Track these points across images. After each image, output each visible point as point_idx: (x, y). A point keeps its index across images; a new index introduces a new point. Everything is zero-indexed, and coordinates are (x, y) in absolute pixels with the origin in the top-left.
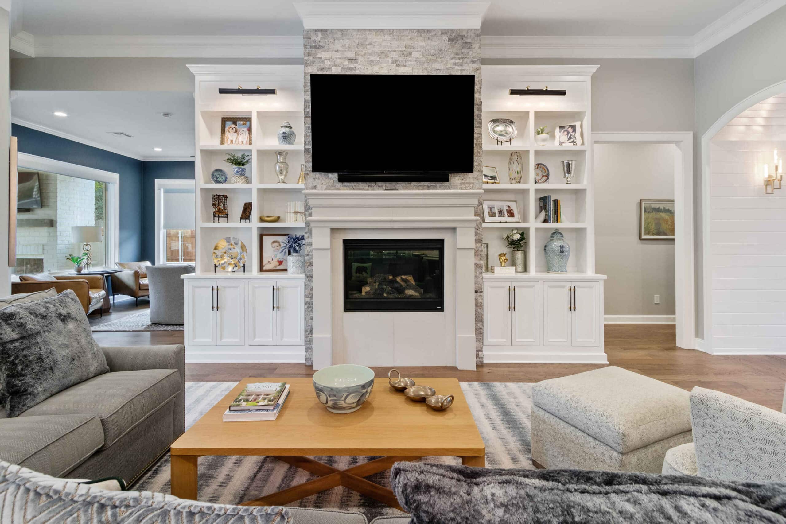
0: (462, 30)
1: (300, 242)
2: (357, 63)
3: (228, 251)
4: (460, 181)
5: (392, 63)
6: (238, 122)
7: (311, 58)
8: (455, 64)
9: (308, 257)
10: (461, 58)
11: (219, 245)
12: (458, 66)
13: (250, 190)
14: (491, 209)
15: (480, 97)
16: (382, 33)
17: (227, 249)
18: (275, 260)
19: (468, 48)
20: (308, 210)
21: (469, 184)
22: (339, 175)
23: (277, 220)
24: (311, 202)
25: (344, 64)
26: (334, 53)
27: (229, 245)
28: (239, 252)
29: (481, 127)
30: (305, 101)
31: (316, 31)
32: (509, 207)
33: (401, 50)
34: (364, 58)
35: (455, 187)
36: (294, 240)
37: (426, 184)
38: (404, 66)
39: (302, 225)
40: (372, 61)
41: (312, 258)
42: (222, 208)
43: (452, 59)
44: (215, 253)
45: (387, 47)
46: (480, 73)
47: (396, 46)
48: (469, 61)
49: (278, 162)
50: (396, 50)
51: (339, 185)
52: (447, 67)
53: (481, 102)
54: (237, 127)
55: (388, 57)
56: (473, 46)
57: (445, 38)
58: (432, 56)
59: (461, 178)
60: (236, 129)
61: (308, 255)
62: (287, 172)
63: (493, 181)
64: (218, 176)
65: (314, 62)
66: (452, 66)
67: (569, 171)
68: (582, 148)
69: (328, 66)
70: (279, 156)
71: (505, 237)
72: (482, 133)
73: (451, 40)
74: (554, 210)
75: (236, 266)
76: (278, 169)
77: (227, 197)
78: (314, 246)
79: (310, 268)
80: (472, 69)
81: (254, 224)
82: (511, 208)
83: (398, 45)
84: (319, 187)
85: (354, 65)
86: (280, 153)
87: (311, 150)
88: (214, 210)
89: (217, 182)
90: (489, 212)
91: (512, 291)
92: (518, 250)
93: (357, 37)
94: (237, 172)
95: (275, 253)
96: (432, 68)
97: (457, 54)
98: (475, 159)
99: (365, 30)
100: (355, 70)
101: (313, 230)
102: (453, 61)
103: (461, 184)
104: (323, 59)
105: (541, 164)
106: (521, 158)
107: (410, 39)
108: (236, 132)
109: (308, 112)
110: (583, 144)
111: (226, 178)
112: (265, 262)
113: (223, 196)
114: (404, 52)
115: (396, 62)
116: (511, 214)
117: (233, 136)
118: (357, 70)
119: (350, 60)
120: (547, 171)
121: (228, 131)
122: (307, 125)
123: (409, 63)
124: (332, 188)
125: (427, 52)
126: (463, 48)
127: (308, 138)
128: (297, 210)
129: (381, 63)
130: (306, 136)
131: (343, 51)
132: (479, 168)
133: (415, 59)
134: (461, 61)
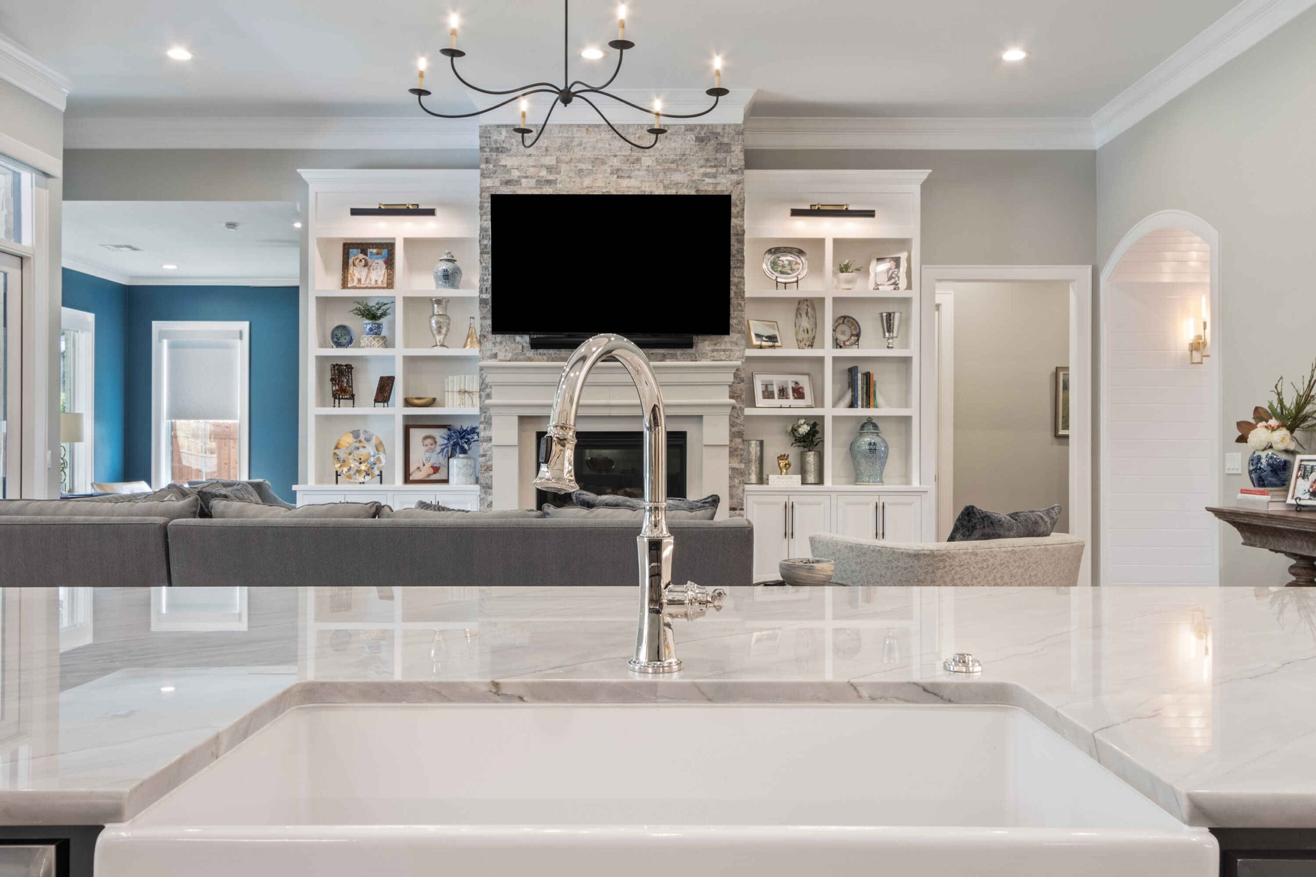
0: (716, 126)
1: (470, 437)
2: (559, 173)
3: (355, 451)
4: (710, 348)
5: (612, 173)
6: (370, 250)
7: (491, 166)
8: (706, 175)
9: (484, 458)
10: (715, 166)
11: (342, 443)
12: (710, 178)
13: (393, 358)
14: (766, 386)
15: (741, 223)
16: (596, 129)
17: (353, 449)
18: (428, 465)
19: (724, 152)
20: (484, 388)
21: (724, 351)
22: (531, 339)
23: (432, 403)
24: (490, 378)
25: (541, 174)
26: (525, 158)
27: (356, 442)
28: (372, 454)
29: (743, 268)
30: (482, 229)
31: (498, 126)
32: (796, 383)
33: (624, 154)
34: (570, 166)
35: (704, 356)
36: (460, 433)
37: (661, 352)
38: (629, 177)
39: (476, 411)
40: (581, 170)
41: (490, 460)
42: (345, 385)
43: (701, 167)
44: (335, 454)
45: (603, 150)
46: (742, 189)
47: (618, 149)
48: (726, 170)
49: (434, 315)
50: (618, 154)
51: (531, 353)
52: (693, 179)
53: (744, 231)
54: (367, 258)
55: (606, 164)
56: (733, 148)
57: (691, 137)
58: (672, 163)
59: (713, 342)
60: (366, 260)
61: (484, 456)
62: (448, 330)
63: (770, 344)
64: (340, 335)
65: (495, 172)
66: (700, 178)
67: (890, 330)
68: (907, 294)
69: (516, 178)
70: (436, 306)
71: (790, 429)
72: (745, 275)
73: (699, 140)
74: (865, 389)
75: (369, 475)
76: (434, 325)
77: (352, 368)
78: (494, 442)
79: (486, 475)
80: (729, 183)
81: (397, 410)
82: (801, 385)
83: (621, 148)
84: (501, 355)
85: (555, 176)
86: (439, 301)
87: (490, 300)
88: (334, 388)
89: (338, 344)
90: (763, 392)
91: (789, 509)
92: (810, 451)
93: (560, 135)
94: (371, 330)
95: (428, 455)
96: (671, 181)
97: (707, 160)
98: (733, 313)
99: (571, 126)
100: (556, 184)
101: (493, 418)
102: (702, 170)
103: (713, 351)
104: (508, 167)
105: (849, 317)
106: (814, 309)
107: (639, 137)
108: (366, 265)
109: (486, 246)
110: (909, 287)
111: (351, 338)
112: (413, 468)
113: (346, 366)
114: (630, 157)
115: (617, 172)
116: (799, 393)
117: (361, 272)
118: (559, 184)
119: (550, 169)
120: (857, 327)
121: (354, 265)
122: (484, 265)
123: (637, 173)
124: (521, 357)
125: (665, 157)
126: (717, 151)
127: (485, 283)
128: (462, 388)
129: (595, 174)
130: (482, 280)
131: (538, 155)
132: (740, 327)
133: (645, 168)
134: (714, 170)
